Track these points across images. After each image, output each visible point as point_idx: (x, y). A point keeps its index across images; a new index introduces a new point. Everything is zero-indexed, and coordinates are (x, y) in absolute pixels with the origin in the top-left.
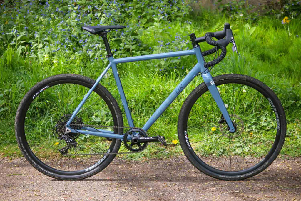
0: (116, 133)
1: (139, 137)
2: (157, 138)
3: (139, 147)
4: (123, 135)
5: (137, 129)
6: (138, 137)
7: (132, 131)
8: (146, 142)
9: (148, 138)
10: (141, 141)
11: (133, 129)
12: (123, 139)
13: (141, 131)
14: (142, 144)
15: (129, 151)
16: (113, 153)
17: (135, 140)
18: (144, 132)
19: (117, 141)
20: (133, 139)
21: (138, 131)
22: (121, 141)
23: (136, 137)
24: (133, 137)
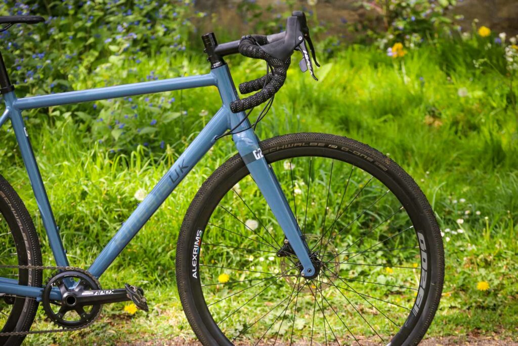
0: (23, 282)
1: (81, 291)
2: (124, 292)
3: (82, 317)
4: (41, 286)
5: (74, 270)
6: (77, 290)
7: (63, 277)
8: (98, 303)
9: (102, 293)
10: (85, 300)
11: (66, 271)
12: (40, 296)
13: (83, 276)
14: (88, 309)
15: (56, 328)
16: (17, 333)
17: (70, 299)
18: (91, 278)
19: (26, 304)
20: (65, 295)
21: (78, 277)
22: (37, 304)
23: (73, 290)
24: (64, 292)
